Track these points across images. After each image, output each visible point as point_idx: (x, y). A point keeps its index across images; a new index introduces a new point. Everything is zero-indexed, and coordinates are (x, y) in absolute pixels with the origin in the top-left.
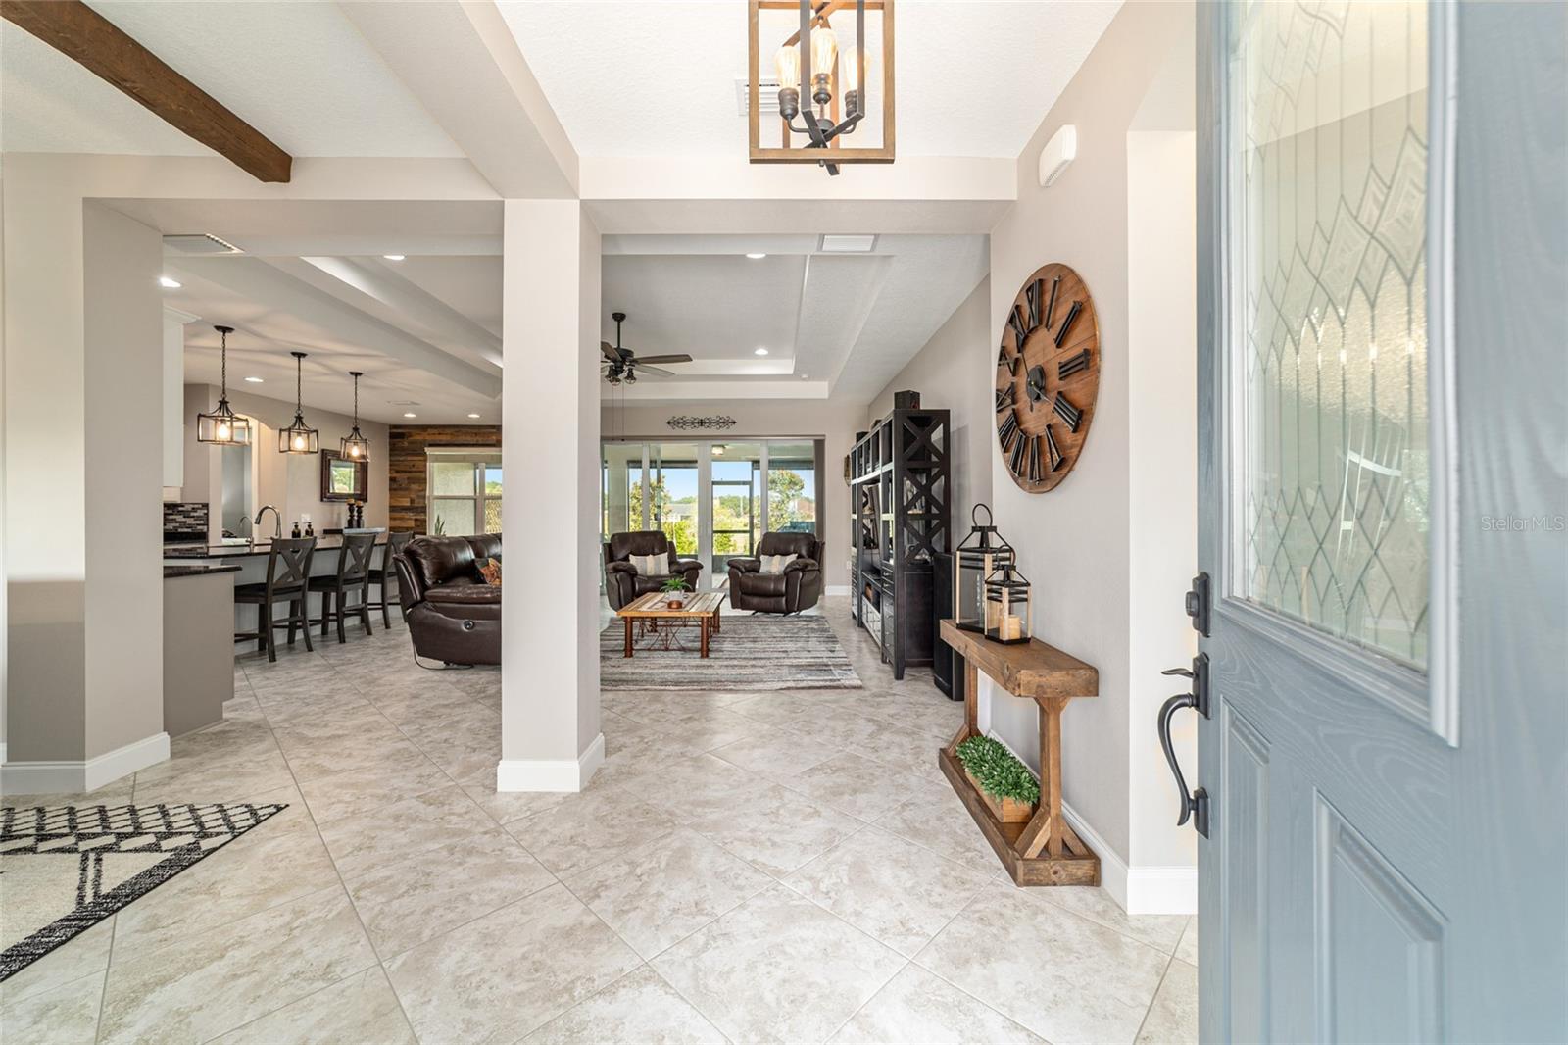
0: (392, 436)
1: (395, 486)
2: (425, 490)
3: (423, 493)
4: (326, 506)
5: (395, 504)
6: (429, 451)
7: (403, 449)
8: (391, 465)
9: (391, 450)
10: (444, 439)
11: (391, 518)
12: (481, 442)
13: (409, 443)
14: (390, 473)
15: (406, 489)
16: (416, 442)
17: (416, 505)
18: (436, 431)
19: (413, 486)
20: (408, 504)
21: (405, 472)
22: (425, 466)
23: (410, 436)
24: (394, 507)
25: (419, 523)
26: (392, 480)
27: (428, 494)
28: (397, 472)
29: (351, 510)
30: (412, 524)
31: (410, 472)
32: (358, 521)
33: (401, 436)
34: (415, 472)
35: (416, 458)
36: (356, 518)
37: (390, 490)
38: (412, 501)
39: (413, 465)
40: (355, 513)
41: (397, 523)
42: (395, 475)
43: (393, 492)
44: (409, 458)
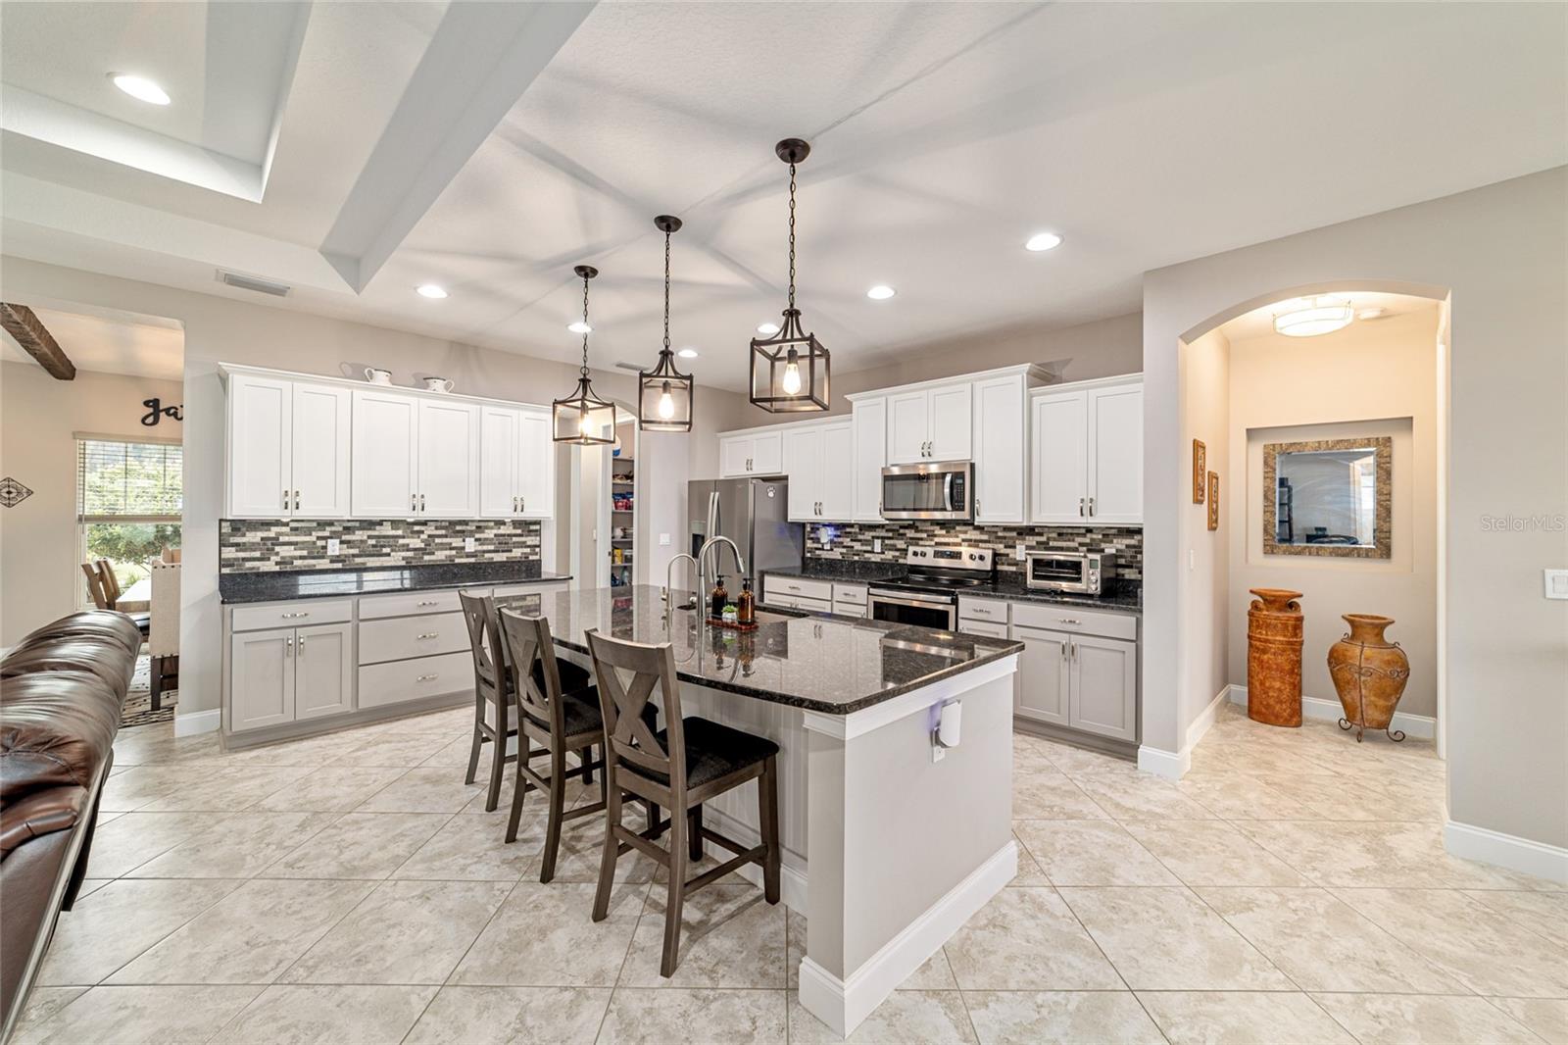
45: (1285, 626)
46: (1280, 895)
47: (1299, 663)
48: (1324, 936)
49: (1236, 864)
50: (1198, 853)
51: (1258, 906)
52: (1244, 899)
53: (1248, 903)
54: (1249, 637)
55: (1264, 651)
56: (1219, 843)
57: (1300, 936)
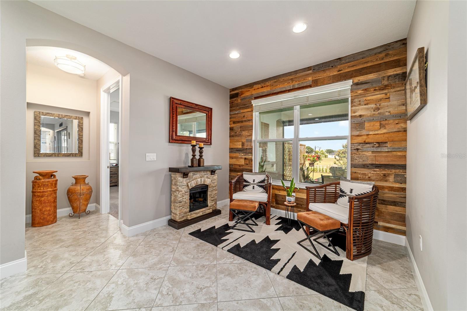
0: (232, 97)
1: (233, 134)
2: (251, 135)
3: (250, 138)
4: (175, 147)
5: (232, 147)
6: (255, 103)
7: (237, 105)
8: (230, 118)
9: (231, 107)
10: (266, 90)
11: (231, 158)
12: (296, 87)
13: (241, 100)
14: (230, 125)
15: (240, 135)
16: (244, 98)
17: (245, 147)
18: (260, 86)
19: (243, 132)
20: (241, 147)
21: (239, 122)
22: (252, 115)
23: (242, 94)
24: (232, 149)
25: (248, 162)
26: (231, 129)
27: (253, 138)
28: (234, 123)
29: (194, 151)
30: (242, 162)
31: (242, 122)
32: (199, 160)
33: (236, 95)
34: (245, 121)
35: (246, 110)
36: (197, 157)
37: (230, 136)
38: (243, 144)
39: (244, 117)
40: (197, 153)
41: (234, 161)
42: (233, 125)
43: (231, 138)
44: (242, 111)
45: (52, 184)
46: (113, 283)
47: (56, 198)
48: (136, 284)
49: (89, 285)
50: (71, 295)
51: (113, 293)
52: (106, 295)
53: (109, 296)
54: (33, 192)
55: (42, 197)
56: (75, 283)
57: (132, 291)
